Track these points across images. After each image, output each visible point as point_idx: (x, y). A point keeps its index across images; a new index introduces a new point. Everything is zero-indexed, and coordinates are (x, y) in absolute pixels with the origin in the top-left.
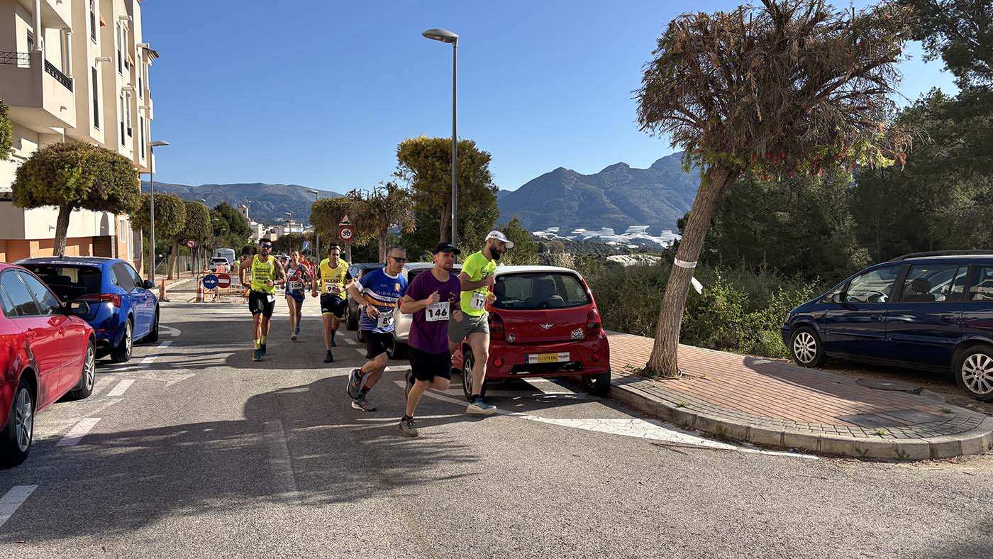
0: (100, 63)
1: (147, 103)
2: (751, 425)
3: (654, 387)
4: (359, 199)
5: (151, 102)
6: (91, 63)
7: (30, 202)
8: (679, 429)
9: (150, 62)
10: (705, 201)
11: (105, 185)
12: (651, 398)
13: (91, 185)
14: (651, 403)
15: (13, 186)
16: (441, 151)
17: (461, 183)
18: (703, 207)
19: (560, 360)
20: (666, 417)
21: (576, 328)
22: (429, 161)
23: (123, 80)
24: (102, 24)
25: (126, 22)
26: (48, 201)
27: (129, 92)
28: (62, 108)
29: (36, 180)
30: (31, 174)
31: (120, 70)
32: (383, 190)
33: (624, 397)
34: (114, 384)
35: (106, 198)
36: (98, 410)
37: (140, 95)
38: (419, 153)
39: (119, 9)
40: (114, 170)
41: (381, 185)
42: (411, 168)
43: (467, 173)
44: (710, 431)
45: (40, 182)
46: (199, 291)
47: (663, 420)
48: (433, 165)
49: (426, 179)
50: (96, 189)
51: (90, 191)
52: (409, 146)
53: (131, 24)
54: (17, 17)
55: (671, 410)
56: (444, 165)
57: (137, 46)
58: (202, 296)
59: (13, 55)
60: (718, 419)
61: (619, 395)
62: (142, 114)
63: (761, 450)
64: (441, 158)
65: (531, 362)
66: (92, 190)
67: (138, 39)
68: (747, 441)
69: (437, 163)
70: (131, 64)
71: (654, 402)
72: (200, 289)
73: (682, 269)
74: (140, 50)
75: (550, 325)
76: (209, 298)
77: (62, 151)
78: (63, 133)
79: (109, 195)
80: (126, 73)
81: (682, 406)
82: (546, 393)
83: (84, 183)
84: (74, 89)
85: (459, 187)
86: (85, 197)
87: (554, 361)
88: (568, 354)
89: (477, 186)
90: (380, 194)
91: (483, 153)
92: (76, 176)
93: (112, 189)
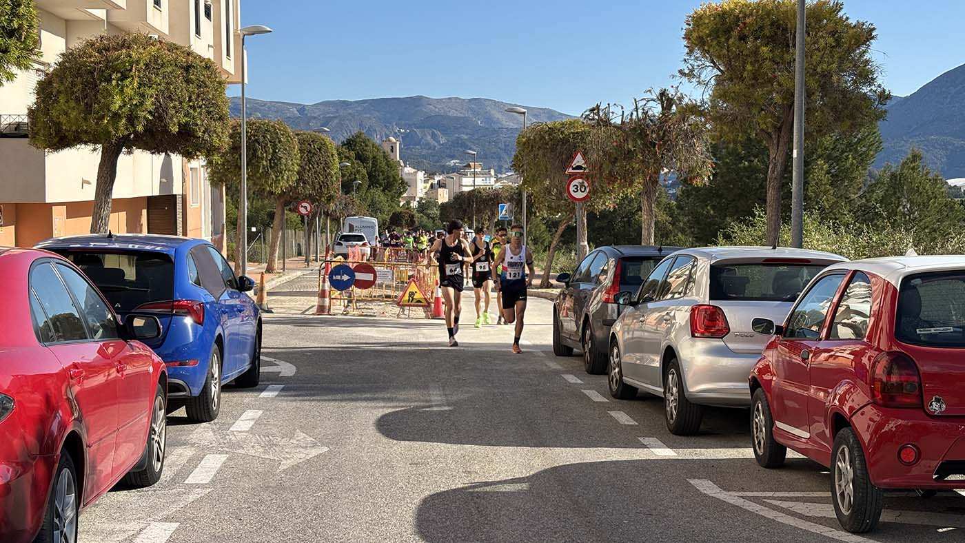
4: (606, 122)
7: (56, 140)
11: (175, 107)
13: (150, 106)
15: (32, 113)
16: (772, 24)
17: (814, 85)
22: (750, 45)
26: (85, 138)
29: (67, 102)
30: (59, 92)
32: (651, 104)
34: (195, 461)
35: (175, 129)
36: (173, 508)
38: (728, 31)
40: (188, 81)
41: (648, 96)
42: (712, 61)
43: (825, 66)
45: (72, 104)
46: (322, 295)
48: (756, 52)
49: (742, 79)
50: (159, 115)
51: (150, 118)
52: (709, 17)
56: (777, 53)
58: (327, 303)
64: (771, 40)
66: (154, 116)
69: (765, 49)
72: (323, 291)
76: (338, 308)
77: (107, 49)
78: (105, 18)
79: (179, 124)
83: (142, 104)
85: (809, 94)
86: (140, 128)
89: (844, 92)
90: (645, 113)
91: (859, 25)
92: (128, 91)
93: (186, 115)
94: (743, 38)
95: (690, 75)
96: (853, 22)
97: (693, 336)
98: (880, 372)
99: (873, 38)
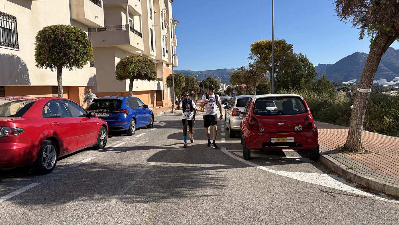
0: (154, 27)
1: (174, 40)
2: (388, 184)
3: (343, 157)
5: (176, 40)
6: (150, 27)
8: (345, 181)
9: (176, 25)
10: (373, 55)
11: (143, 70)
12: (337, 163)
13: (137, 70)
14: (335, 165)
18: (372, 58)
19: (288, 141)
20: (341, 174)
21: (298, 125)
23: (164, 32)
24: (155, 12)
25: (165, 11)
27: (167, 37)
28: (138, 44)
31: (163, 29)
33: (325, 162)
35: (143, 75)
37: (172, 38)
38: (259, 47)
39: (162, 6)
40: (146, 64)
42: (256, 55)
44: (363, 184)
47: (339, 176)
49: (262, 58)
50: (139, 72)
51: (137, 72)
52: (255, 45)
53: (167, 11)
54: (122, 13)
55: (343, 170)
57: (170, 19)
59: (121, 26)
60: (368, 178)
61: (323, 160)
62: (172, 44)
63: (389, 199)
64: (268, 49)
65: (272, 141)
67: (171, 16)
68: (383, 193)
70: (168, 27)
71: (337, 165)
73: (361, 93)
74: (171, 21)
75: (283, 124)
77: (128, 58)
79: (144, 73)
80: (165, 30)
81: (351, 169)
82: (287, 157)
83: (135, 70)
84: (143, 37)
86: (135, 75)
87: (285, 141)
88: (293, 138)
91: (289, 45)
92: (132, 67)
93: (146, 71)
94: (262, 49)
95: (251, 58)
96: (288, 44)
97: (233, 115)
98: (249, 121)
99: (292, 47)
